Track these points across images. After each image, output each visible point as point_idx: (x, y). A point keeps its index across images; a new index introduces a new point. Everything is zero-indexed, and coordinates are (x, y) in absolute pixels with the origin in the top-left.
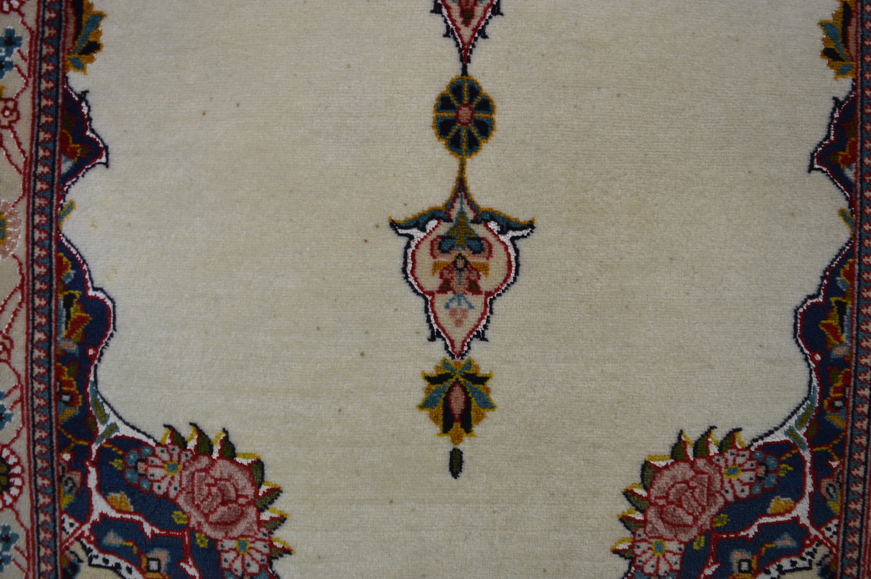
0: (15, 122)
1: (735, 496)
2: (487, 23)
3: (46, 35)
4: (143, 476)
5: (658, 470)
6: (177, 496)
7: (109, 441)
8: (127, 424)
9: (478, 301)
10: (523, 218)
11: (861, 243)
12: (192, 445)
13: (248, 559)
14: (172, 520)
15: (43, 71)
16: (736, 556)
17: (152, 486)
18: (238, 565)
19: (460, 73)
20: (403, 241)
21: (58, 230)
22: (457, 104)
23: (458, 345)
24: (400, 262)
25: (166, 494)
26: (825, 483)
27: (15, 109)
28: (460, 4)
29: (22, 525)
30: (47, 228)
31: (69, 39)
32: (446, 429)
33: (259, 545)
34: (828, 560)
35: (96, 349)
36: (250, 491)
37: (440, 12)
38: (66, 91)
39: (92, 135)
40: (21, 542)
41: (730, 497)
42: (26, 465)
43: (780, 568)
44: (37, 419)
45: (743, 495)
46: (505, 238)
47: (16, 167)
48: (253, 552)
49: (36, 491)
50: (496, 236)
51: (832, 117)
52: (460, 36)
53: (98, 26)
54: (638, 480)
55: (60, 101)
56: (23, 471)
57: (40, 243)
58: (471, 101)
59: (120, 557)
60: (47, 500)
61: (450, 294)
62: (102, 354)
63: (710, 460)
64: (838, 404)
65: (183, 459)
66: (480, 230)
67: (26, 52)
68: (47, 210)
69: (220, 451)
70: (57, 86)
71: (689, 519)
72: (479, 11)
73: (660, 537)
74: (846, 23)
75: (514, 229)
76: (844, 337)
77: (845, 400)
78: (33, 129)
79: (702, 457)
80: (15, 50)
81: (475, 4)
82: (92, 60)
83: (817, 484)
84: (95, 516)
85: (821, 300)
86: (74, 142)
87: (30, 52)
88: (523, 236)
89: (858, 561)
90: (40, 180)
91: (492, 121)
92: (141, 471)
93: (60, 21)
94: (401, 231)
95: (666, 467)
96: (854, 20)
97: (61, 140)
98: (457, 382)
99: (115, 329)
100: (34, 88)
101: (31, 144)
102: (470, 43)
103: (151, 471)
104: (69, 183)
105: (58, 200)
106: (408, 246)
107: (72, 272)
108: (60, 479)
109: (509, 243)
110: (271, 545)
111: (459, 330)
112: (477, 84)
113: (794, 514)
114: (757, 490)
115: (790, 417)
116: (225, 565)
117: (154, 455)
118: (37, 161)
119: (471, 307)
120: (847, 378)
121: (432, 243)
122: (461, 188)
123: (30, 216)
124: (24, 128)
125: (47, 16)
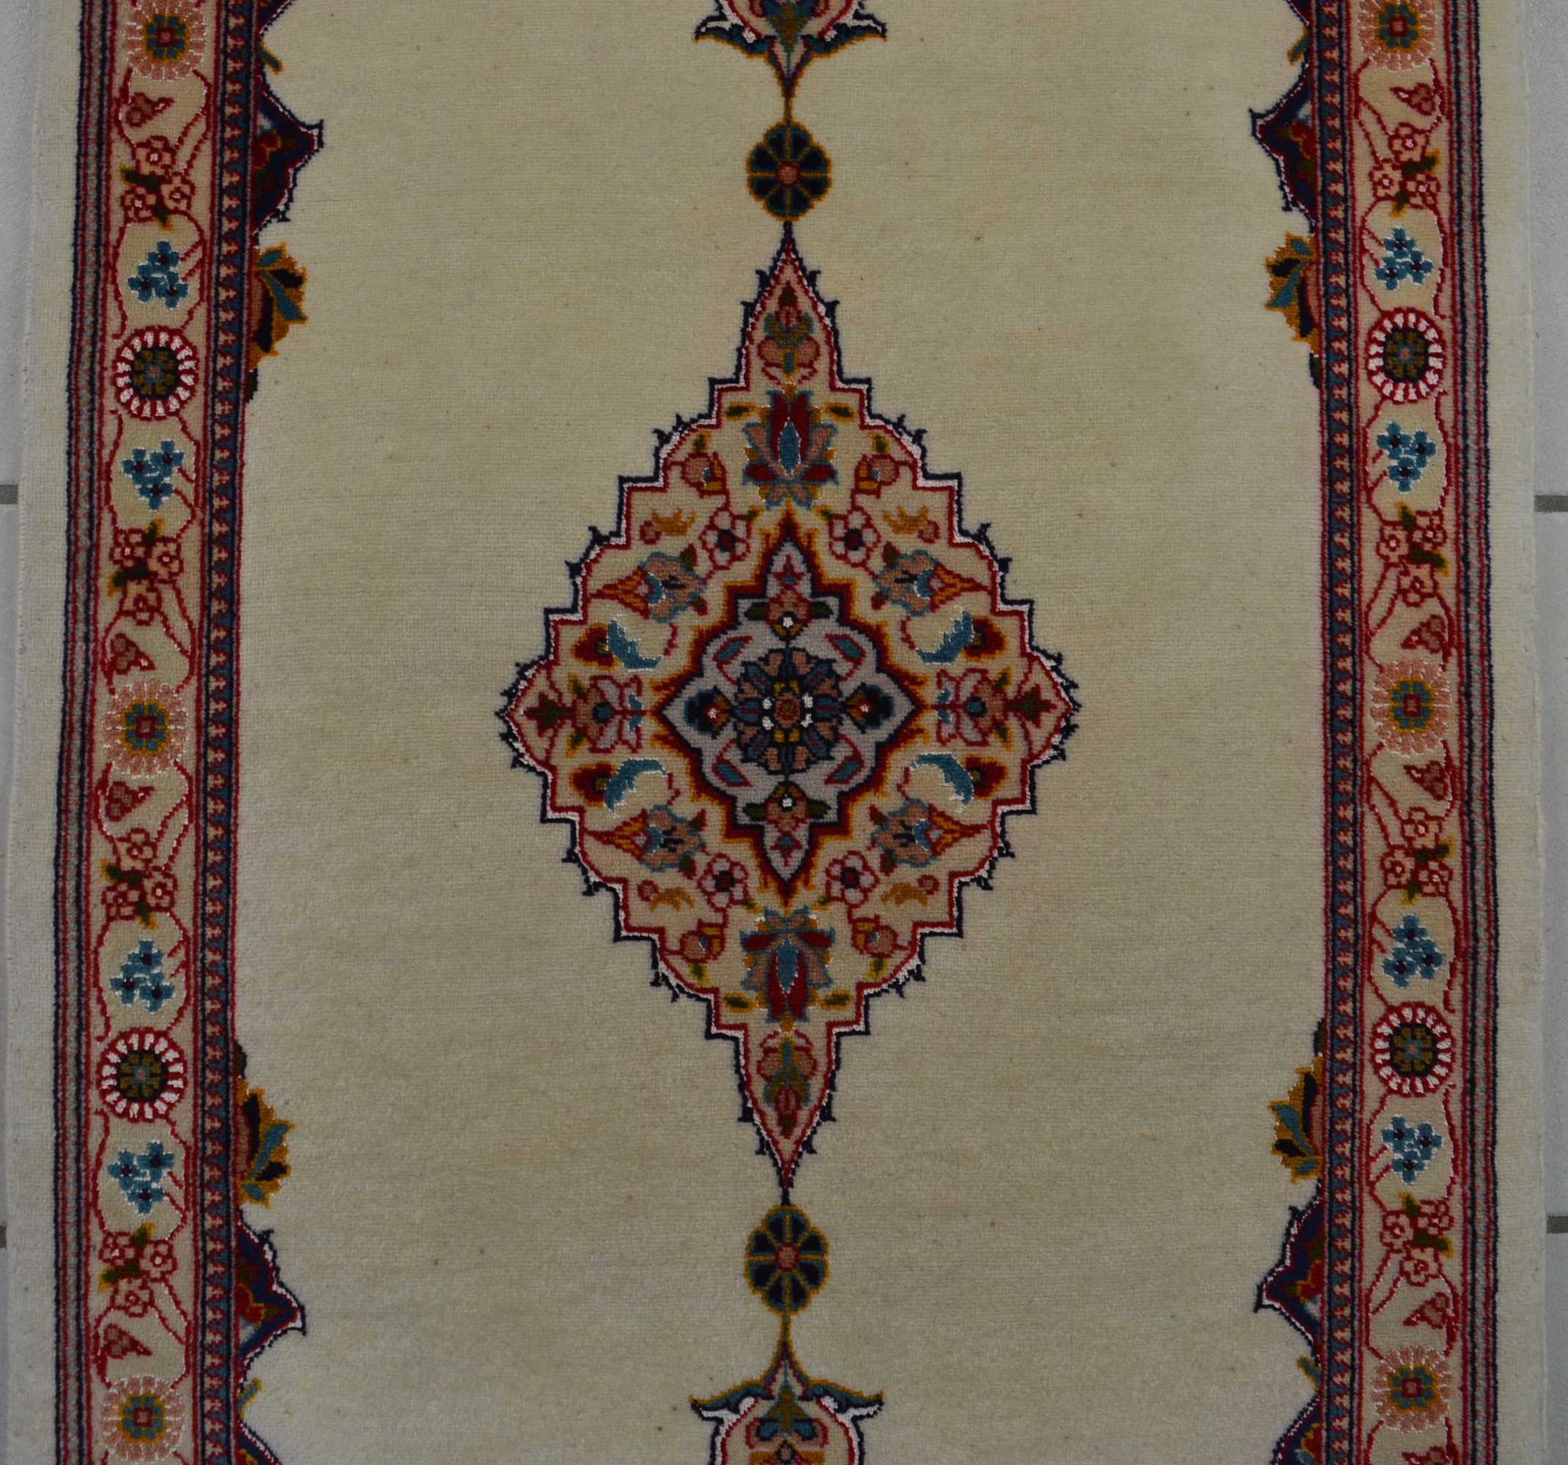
0: (170, 1273)
2: (814, 1132)
3: (209, 1152)
10: (868, 1391)
11: (1330, 1402)
15: (207, 1202)
19: (779, 1202)
20: (709, 1428)
21: (238, 1418)
22: (776, 1244)
24: (706, 1454)
27: (170, 1255)
28: (777, 1108)
30: (223, 1417)
31: (242, 1159)
37: (752, 1120)
38: (239, 1230)
39: (281, 1291)
46: (845, 1418)
47: (175, 1334)
50: (833, 1416)
51: (1288, 1234)
52: (778, 1151)
53: (281, 1140)
55: (233, 1244)
57: (213, 1437)
58: (795, 1239)
66: (811, 1409)
67: (180, 1175)
68: (222, 1393)
70: (227, 1223)
72: (803, 1115)
74: (1309, 1100)
75: (857, 1406)
78: (196, 1282)
80: (165, 1172)
81: (798, 1107)
82: (276, 1187)
86: (256, 1300)
87: (186, 1176)
88: (868, 1416)
90: (211, 1352)
91: (824, 1265)
93: (228, 1134)
94: (705, 1414)
96: (1319, 1098)
97: (237, 1297)
100: (196, 1226)
101: (195, 1303)
102: (792, 1161)
104: (251, 1355)
105: (237, 1378)
106: (716, 1433)
109: (849, 1424)
112: (803, 1215)
118: (204, 1327)
121: (748, 1427)
122: (784, 1353)
123: (198, 1401)
124: (183, 1281)
125: (208, 1125)
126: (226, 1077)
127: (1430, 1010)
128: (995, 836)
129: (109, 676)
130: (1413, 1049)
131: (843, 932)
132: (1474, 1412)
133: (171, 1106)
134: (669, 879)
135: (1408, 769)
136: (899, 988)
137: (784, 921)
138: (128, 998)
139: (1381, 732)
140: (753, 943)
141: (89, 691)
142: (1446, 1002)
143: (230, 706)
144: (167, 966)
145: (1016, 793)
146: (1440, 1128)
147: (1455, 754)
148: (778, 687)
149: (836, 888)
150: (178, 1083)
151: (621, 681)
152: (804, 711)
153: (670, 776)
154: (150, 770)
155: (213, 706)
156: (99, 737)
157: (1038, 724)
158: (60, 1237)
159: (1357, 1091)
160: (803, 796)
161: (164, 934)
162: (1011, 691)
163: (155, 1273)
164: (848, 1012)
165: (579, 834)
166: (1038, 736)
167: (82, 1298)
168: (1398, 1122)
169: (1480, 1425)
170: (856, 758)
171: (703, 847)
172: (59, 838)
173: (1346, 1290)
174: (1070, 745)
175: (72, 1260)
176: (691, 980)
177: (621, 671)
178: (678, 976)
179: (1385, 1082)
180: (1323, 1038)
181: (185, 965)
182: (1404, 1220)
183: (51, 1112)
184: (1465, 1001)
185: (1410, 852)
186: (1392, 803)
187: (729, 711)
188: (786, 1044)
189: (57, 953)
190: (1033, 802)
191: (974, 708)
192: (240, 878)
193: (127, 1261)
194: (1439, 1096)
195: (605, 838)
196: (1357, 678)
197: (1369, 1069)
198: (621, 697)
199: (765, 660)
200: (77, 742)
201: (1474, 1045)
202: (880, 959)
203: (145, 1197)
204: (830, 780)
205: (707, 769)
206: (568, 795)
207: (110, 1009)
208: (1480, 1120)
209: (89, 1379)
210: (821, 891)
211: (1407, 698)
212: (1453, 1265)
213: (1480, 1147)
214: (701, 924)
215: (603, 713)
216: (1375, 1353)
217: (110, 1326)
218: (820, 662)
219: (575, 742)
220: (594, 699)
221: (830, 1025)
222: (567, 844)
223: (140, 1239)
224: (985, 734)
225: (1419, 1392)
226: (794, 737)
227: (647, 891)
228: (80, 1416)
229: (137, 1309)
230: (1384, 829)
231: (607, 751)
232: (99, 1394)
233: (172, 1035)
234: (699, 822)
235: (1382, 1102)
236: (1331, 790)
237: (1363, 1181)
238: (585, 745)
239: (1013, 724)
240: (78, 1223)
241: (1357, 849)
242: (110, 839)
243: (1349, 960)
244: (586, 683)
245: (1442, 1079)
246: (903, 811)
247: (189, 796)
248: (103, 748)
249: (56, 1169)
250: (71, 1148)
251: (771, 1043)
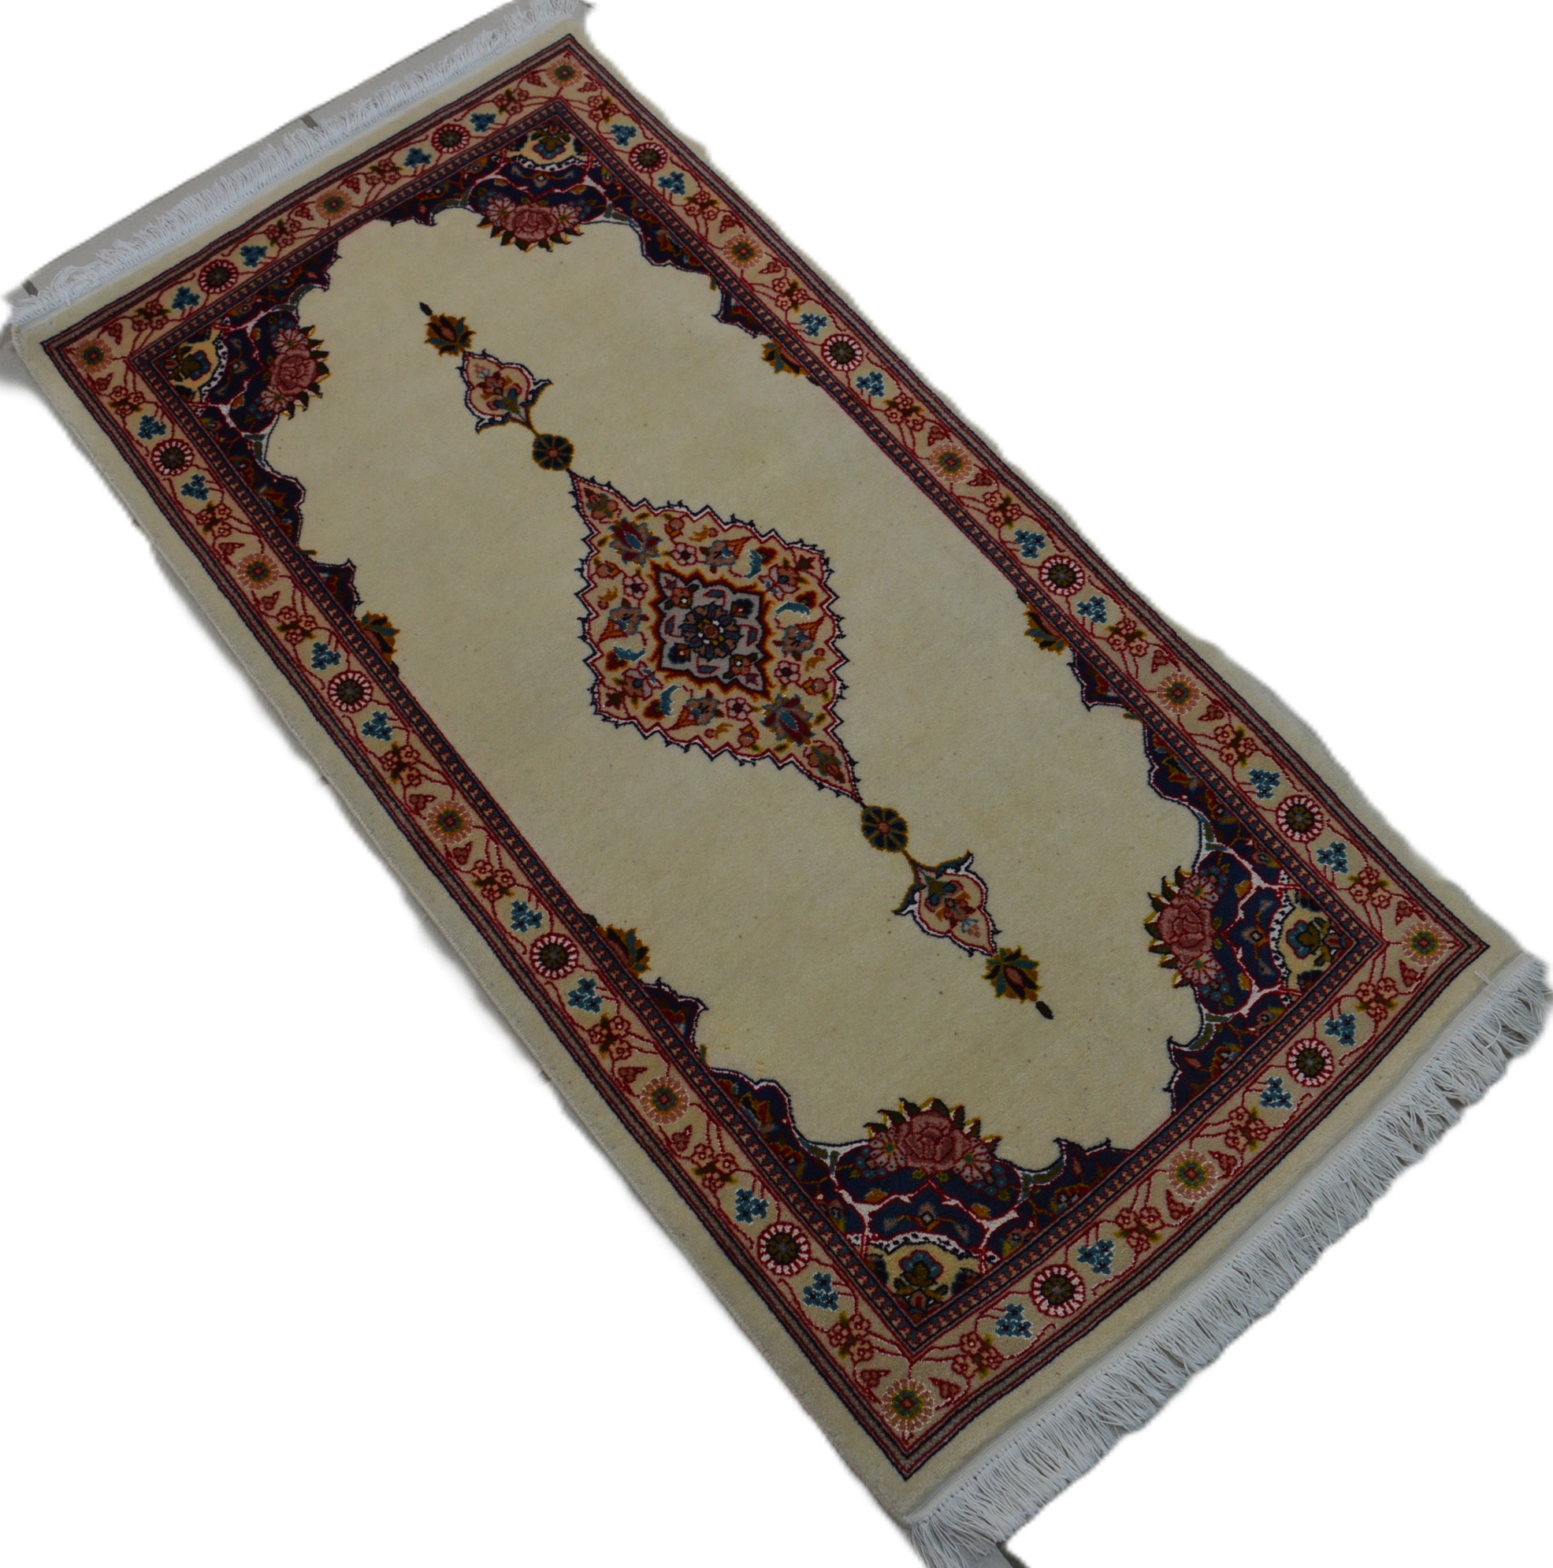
0: (629, 1028)
1: (1212, 903)
2: (853, 773)
3: (607, 966)
4: (877, 1168)
5: (1156, 924)
6: (906, 1162)
7: (839, 1165)
8: (841, 1145)
9: (977, 915)
10: (962, 854)
11: (1152, 723)
12: (889, 1124)
13: (979, 1164)
14: (915, 1180)
15: (622, 987)
16: (1246, 934)
17: (886, 1170)
18: (976, 1173)
19: (862, 809)
20: (910, 916)
21: (707, 1067)
22: (874, 826)
23: (987, 947)
24: (918, 928)
25: (899, 1166)
26: (1255, 857)
27: (623, 1021)
28: (830, 775)
29: (827, 1265)
30: (700, 1072)
31: (624, 958)
32: (1023, 997)
33: (978, 1150)
34: (1300, 896)
35: (786, 1117)
36: (946, 1123)
37: (824, 786)
38: (645, 988)
39: (683, 1000)
40: (834, 1277)
41: (1210, 906)
42: (799, 1224)
43: (1277, 922)
44: (784, 1189)
45: (1216, 899)
46: (962, 872)
47: (651, 1052)
48: (978, 1157)
49: (817, 1235)
50: (956, 875)
51: (1075, 674)
52: (845, 790)
53: (635, 938)
54: (1151, 938)
55: (647, 996)
56: (800, 1229)
57: (702, 1083)
58: (881, 818)
59: (903, 1233)
60: (830, 1235)
61: (960, 924)
62: (792, 1117)
63: (1179, 896)
64: (1220, 811)
65: (891, 1136)
66: (945, 879)
67: (602, 985)
68: (691, 1061)
69: (909, 1114)
70: (638, 989)
71: (1199, 936)
72: (843, 770)
73: (1193, 959)
74: (1039, 622)
75: (962, 864)
76: (1189, 776)
77: (1222, 806)
78: (643, 1024)
79: (1173, 898)
80: (594, 989)
81: (839, 768)
82: (647, 959)
83: (1251, 861)
84: (867, 1219)
85: (1157, 767)
86: (675, 1011)
87: (605, 983)
88: (970, 863)
89: (1317, 882)
90: (673, 1048)
91: (901, 819)
92: (873, 1166)
93: (610, 952)
94: (903, 913)
95: (1159, 919)
96: (1042, 618)
97: (666, 1017)
98: (1005, 967)
99: (788, 1095)
100: (625, 1000)
101: (650, 1032)
102: (853, 790)
103: (878, 1160)
104: (691, 1036)
105: (693, 1051)
106: (914, 917)
107: (735, 1085)
108: (827, 1214)
109: (966, 873)
110: (986, 1145)
111: (981, 938)
112: (876, 807)
113: (1255, 886)
114: (1221, 891)
115: (1201, 839)
116: (969, 1180)
117: (873, 1149)
118: (661, 1040)
119: (976, 921)
120: (1211, 794)
121: (926, 905)
122: (915, 866)
123: (683, 1073)
124: (637, 1027)
125: (599, 956)
126: (591, 931)
127: (1055, 557)
128: (830, 617)
129: (418, 814)
130: (1062, 576)
131: (801, 693)
132: (1210, 682)
133: (576, 960)
134: (715, 723)
135: (969, 483)
136: (841, 697)
137: (774, 705)
138: (524, 929)
139: (947, 479)
140: (769, 722)
141: (415, 825)
142: (1058, 549)
143: (480, 789)
144: (531, 906)
145: (826, 596)
146: (1099, 595)
147: (982, 466)
148: (700, 626)
149: (785, 680)
150: (573, 949)
151: (635, 667)
152: (717, 628)
153: (684, 687)
154: (464, 836)
155: (473, 794)
156: (433, 839)
157: (813, 568)
158: (568, 1047)
159: (1054, 605)
160: (743, 657)
161: (520, 895)
162: (792, 565)
163: (623, 1033)
164: (828, 720)
165: (665, 733)
166: (817, 572)
167: (598, 1066)
168: (1080, 605)
169: (1217, 685)
170: (752, 629)
171: (719, 702)
172: (446, 886)
173: (1118, 678)
174: (831, 566)
175: (581, 1053)
176: (755, 753)
177: (632, 664)
178: (749, 756)
179: (1062, 594)
180: (1023, 596)
181: (538, 900)
182: (1116, 637)
183: (525, 998)
184: (1065, 543)
185: (996, 510)
186: (974, 499)
187: (687, 648)
188: (813, 748)
189: (479, 930)
190: (835, 594)
191: (783, 580)
192: (536, 850)
193: (606, 1036)
194: (1088, 584)
195: (676, 727)
196: (921, 468)
197: (1051, 595)
198: (640, 673)
199: (687, 620)
200: (424, 847)
201: (1083, 556)
202: (824, 692)
203: (594, 1005)
204: (749, 643)
205: (696, 674)
206: (648, 723)
207: (520, 938)
208: (1111, 580)
209: (627, 1099)
210: (779, 684)
211: (946, 461)
212: (1150, 637)
213: (1120, 589)
214: (741, 730)
215: (638, 684)
216: (1152, 692)
217: (620, 1070)
218: (709, 606)
219: (635, 702)
220: (630, 682)
221: (825, 730)
222: (663, 739)
223: (605, 1023)
224: (795, 585)
225: (1182, 692)
226: (721, 639)
227: (709, 734)
228: (635, 1118)
229: (626, 1054)
230: (979, 510)
231: (650, 696)
232: (637, 1103)
233: (555, 931)
234: (709, 695)
235: (1068, 602)
236: (946, 511)
237: (1086, 635)
238: (640, 700)
239: (803, 574)
240: (572, 1035)
241: (975, 523)
242: (468, 872)
243: (1008, 563)
244: (622, 678)
245: (1083, 577)
246: (787, 634)
247: (489, 835)
248: (438, 843)
249: (546, 1019)
250: (545, 1006)
251: (808, 752)
